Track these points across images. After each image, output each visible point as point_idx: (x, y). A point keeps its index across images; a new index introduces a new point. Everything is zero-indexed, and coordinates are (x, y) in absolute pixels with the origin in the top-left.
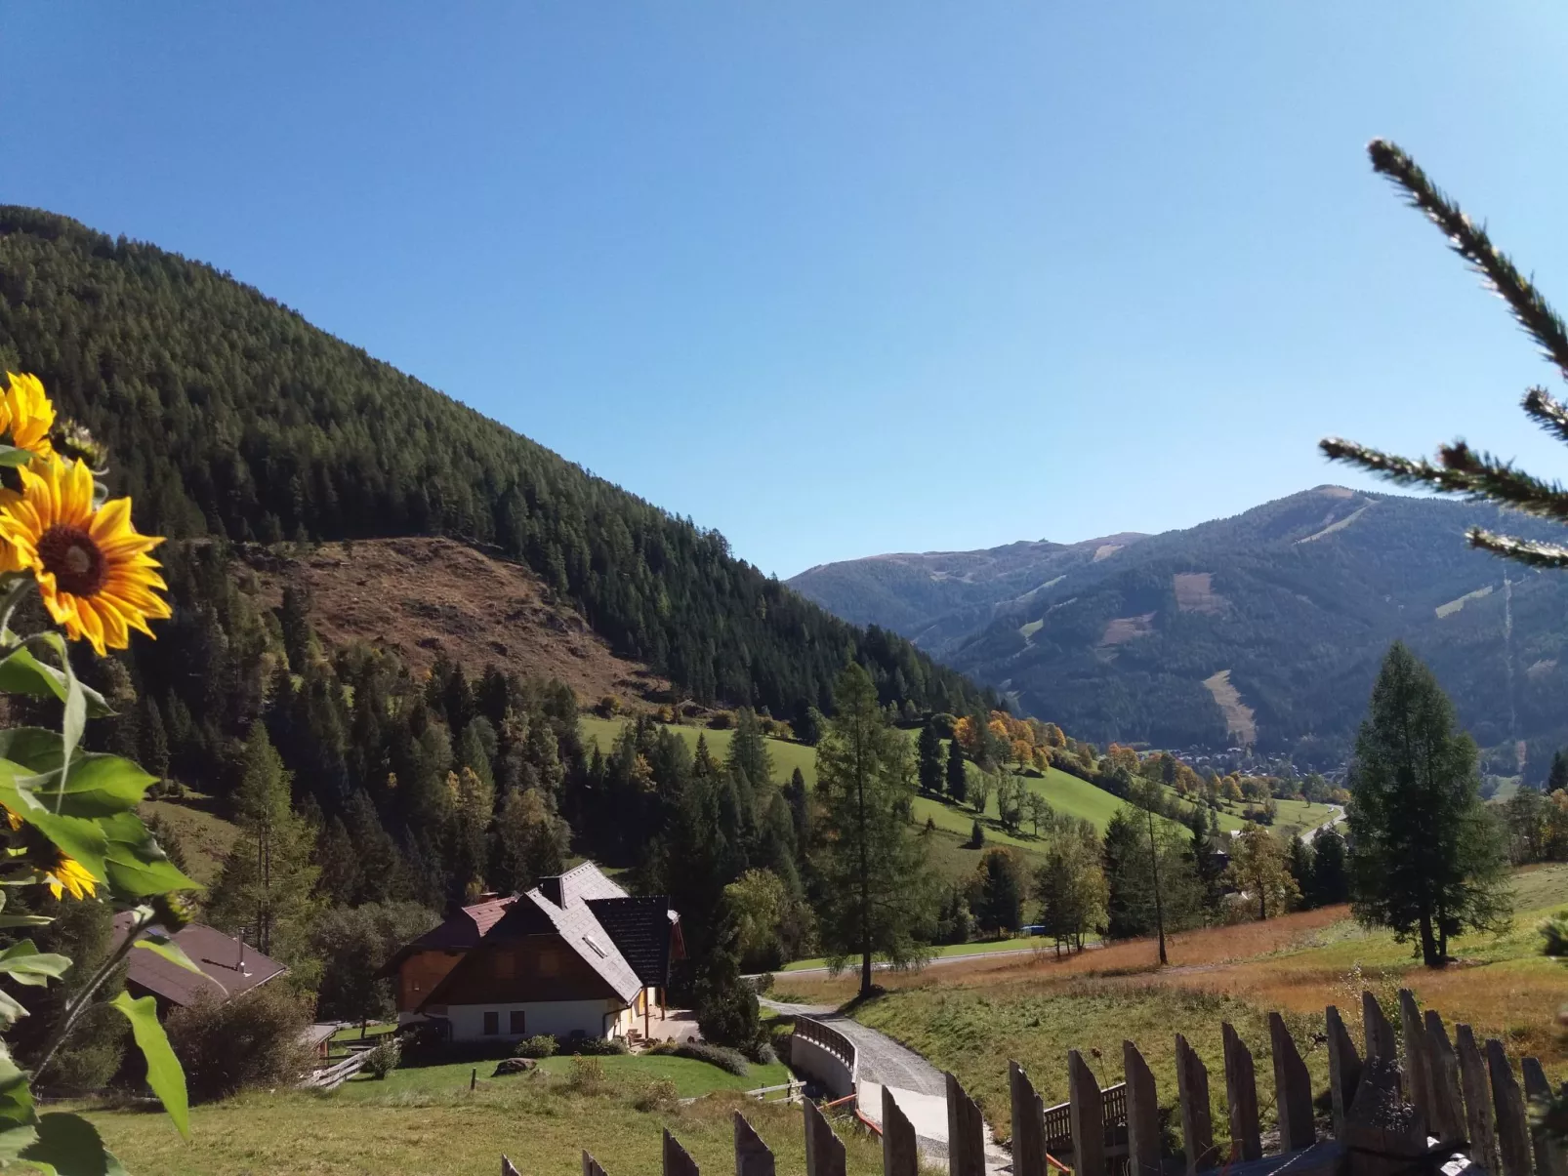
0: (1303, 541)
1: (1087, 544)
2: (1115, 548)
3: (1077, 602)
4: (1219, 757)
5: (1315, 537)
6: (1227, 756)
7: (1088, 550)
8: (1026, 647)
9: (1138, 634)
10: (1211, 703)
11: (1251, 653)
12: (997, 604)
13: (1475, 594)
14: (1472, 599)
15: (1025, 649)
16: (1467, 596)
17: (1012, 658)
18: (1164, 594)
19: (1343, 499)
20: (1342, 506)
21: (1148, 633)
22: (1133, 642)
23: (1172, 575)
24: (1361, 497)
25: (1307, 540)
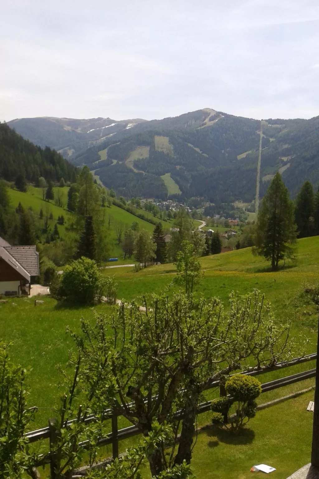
0: (198, 128)
1: (124, 121)
2: (135, 124)
3: (120, 144)
4: (164, 203)
5: (202, 127)
6: (167, 203)
7: (124, 124)
8: (100, 159)
9: (141, 158)
10: (163, 185)
11: (178, 167)
12: (90, 142)
13: (250, 152)
14: (249, 154)
15: (100, 160)
16: (247, 153)
17: (95, 164)
18: (151, 144)
19: (212, 114)
20: (212, 117)
21: (144, 158)
22: (139, 161)
23: (154, 137)
24: (219, 114)
25: (199, 128)
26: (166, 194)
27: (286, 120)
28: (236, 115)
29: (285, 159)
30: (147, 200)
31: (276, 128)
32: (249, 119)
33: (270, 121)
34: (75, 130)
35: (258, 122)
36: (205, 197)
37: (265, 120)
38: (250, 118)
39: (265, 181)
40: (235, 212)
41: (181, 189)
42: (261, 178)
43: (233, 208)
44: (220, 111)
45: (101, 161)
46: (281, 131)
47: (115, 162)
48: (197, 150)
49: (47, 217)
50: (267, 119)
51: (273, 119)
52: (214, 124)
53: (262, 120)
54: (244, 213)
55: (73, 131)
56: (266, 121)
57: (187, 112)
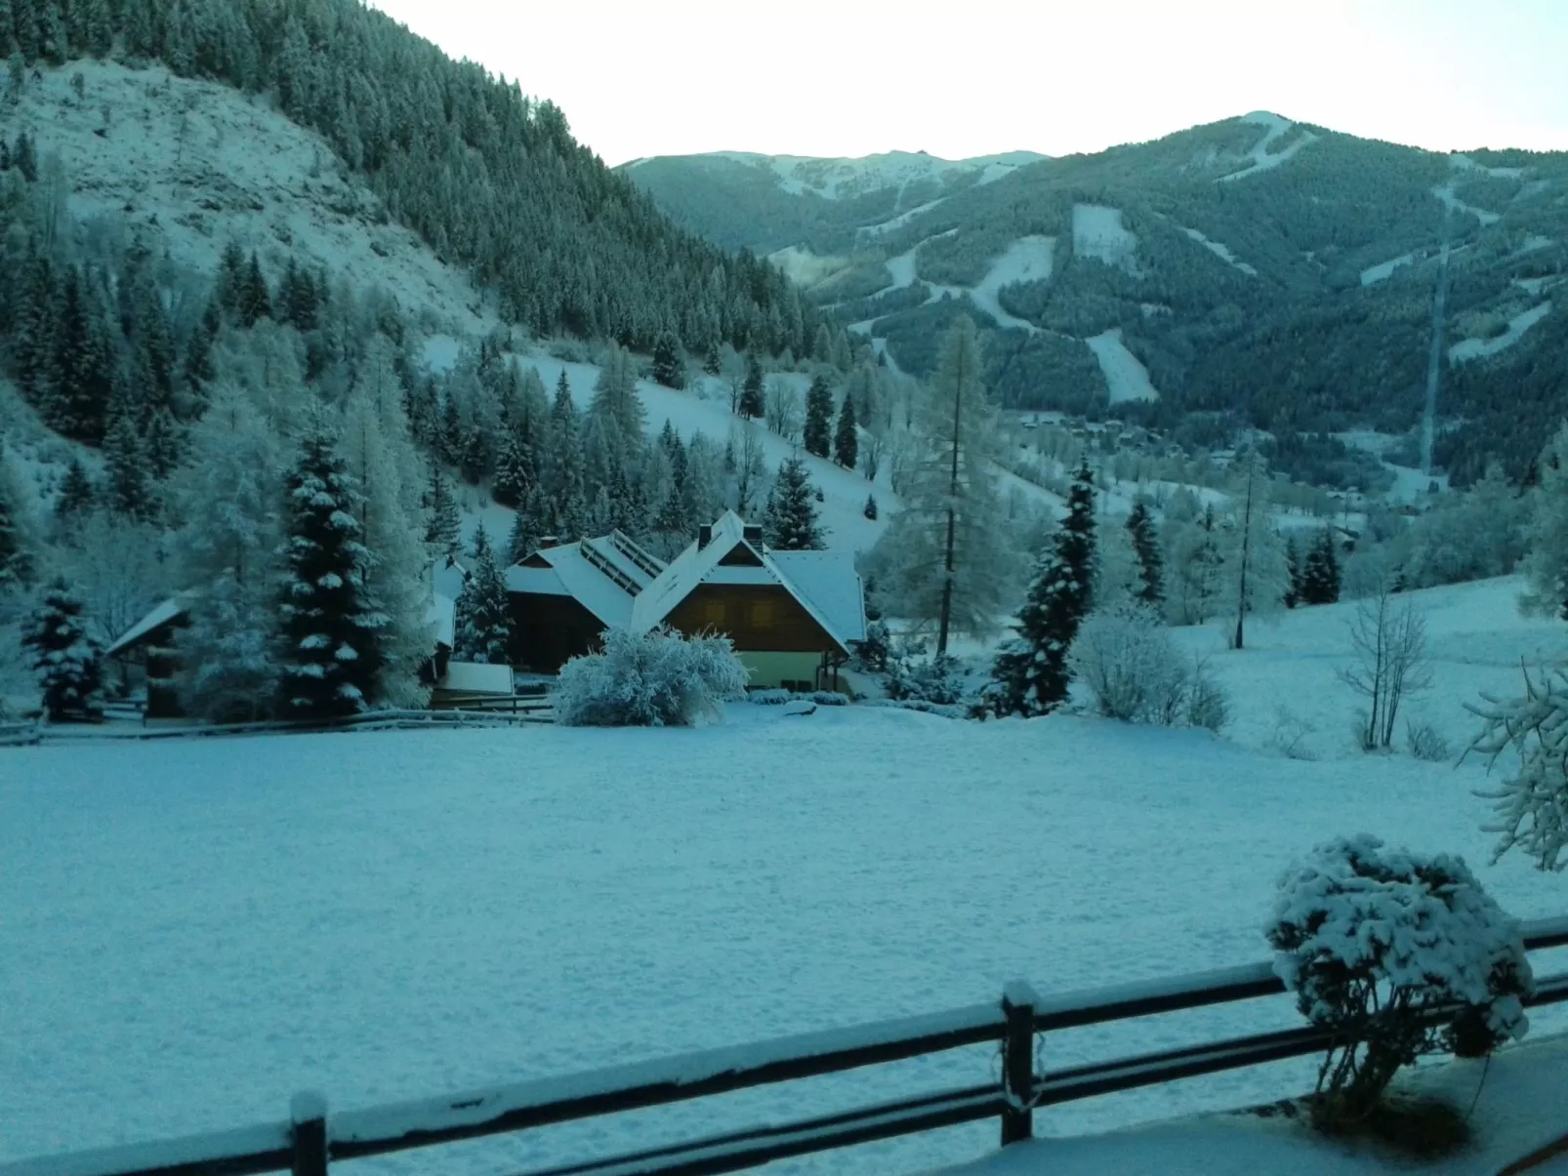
0: (1226, 178)
2: (1008, 169)
3: (957, 235)
4: (1096, 429)
5: (1240, 175)
6: (1104, 429)
7: (973, 169)
8: (890, 285)
9: (1024, 279)
10: (1094, 368)
11: (1148, 309)
12: (861, 229)
13: (1407, 259)
14: (1403, 266)
15: (889, 289)
16: (1397, 262)
17: (874, 299)
18: (1060, 231)
19: (1279, 130)
20: (1277, 140)
21: (1035, 279)
22: (1018, 289)
23: (1070, 209)
24: (1299, 129)
25: (1229, 178)
26: (1103, 401)
27: (1539, 153)
28: (1360, 135)
29: (1532, 286)
30: (1036, 419)
31: (1503, 180)
32: (1406, 147)
33: (1483, 156)
34: (816, 191)
35: (1439, 157)
36: (1239, 412)
37: (1463, 152)
38: (1409, 145)
39: (1458, 360)
40: (1348, 464)
41: (1154, 381)
42: (1443, 349)
43: (1339, 451)
44: (1305, 120)
45: (893, 292)
46: (1519, 189)
47: (937, 292)
48: (1220, 250)
49: (747, 468)
50: (1473, 148)
51: (1492, 148)
52: (1283, 163)
53: (1454, 152)
54: (1377, 467)
55: (810, 194)
56: (1468, 154)
57: (1188, 126)
